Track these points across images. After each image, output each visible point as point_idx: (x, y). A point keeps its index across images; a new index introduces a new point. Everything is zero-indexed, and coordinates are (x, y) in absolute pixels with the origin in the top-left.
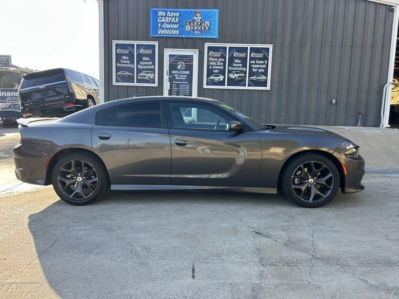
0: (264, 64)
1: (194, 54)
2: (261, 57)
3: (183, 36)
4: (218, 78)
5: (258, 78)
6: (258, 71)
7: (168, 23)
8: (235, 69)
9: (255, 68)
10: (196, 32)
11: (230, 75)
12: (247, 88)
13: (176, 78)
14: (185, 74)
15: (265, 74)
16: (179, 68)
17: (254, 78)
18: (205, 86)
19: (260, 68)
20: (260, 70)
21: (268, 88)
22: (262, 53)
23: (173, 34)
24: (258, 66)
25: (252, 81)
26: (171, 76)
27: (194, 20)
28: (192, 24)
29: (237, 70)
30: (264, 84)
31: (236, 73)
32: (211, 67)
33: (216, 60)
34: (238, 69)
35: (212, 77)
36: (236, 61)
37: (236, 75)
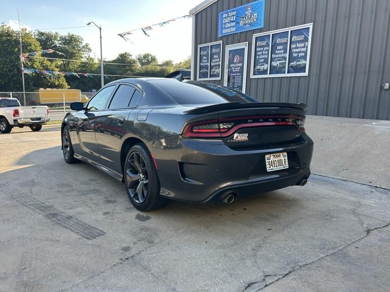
0: (304, 47)
1: (244, 45)
2: (302, 39)
3: (238, 32)
4: (263, 67)
5: (298, 63)
6: (298, 55)
7: (228, 23)
8: (277, 56)
9: (296, 53)
10: (247, 26)
11: (272, 63)
12: (286, 75)
13: (233, 71)
14: (238, 67)
15: (305, 58)
16: (235, 61)
17: (294, 64)
18: (252, 76)
19: (300, 52)
20: (300, 55)
21: (306, 74)
22: (304, 34)
23: (232, 32)
24: (298, 50)
25: (292, 67)
26: (230, 70)
27: (246, 15)
28: (244, 19)
29: (279, 57)
30: (302, 69)
31: (278, 60)
32: (258, 57)
33: (262, 49)
34: (280, 55)
35: (258, 67)
36: (279, 48)
37: (278, 62)
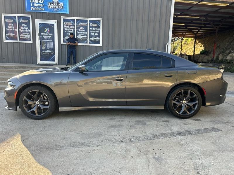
0: (98, 30)
1: (55, 23)
2: (96, 26)
3: (47, 12)
5: (95, 39)
6: (94, 34)
7: (37, 3)
8: (80, 33)
9: (92, 33)
10: (55, 9)
12: (88, 44)
13: (44, 38)
14: (50, 36)
15: (99, 36)
16: (46, 31)
17: (92, 39)
18: (62, 43)
19: (96, 33)
20: (96, 34)
21: (101, 45)
22: (97, 23)
23: (40, 10)
24: (94, 31)
25: (91, 40)
26: (41, 37)
27: (53, 2)
28: (52, 4)
30: (98, 42)
31: (81, 35)
32: (65, 32)
33: (69, 27)
34: (83, 33)
36: (81, 28)
37: (82, 37)
